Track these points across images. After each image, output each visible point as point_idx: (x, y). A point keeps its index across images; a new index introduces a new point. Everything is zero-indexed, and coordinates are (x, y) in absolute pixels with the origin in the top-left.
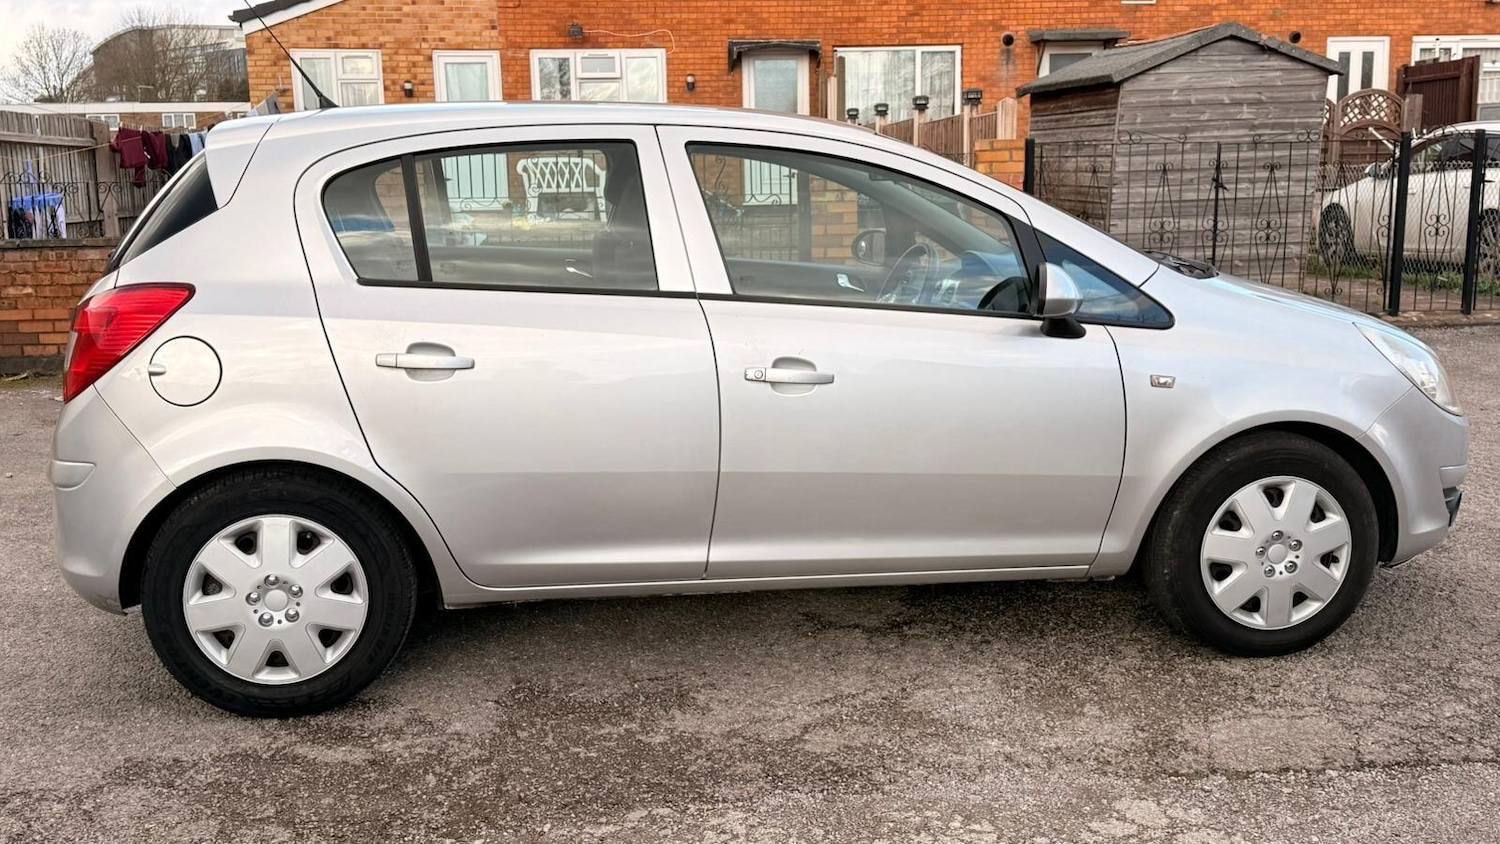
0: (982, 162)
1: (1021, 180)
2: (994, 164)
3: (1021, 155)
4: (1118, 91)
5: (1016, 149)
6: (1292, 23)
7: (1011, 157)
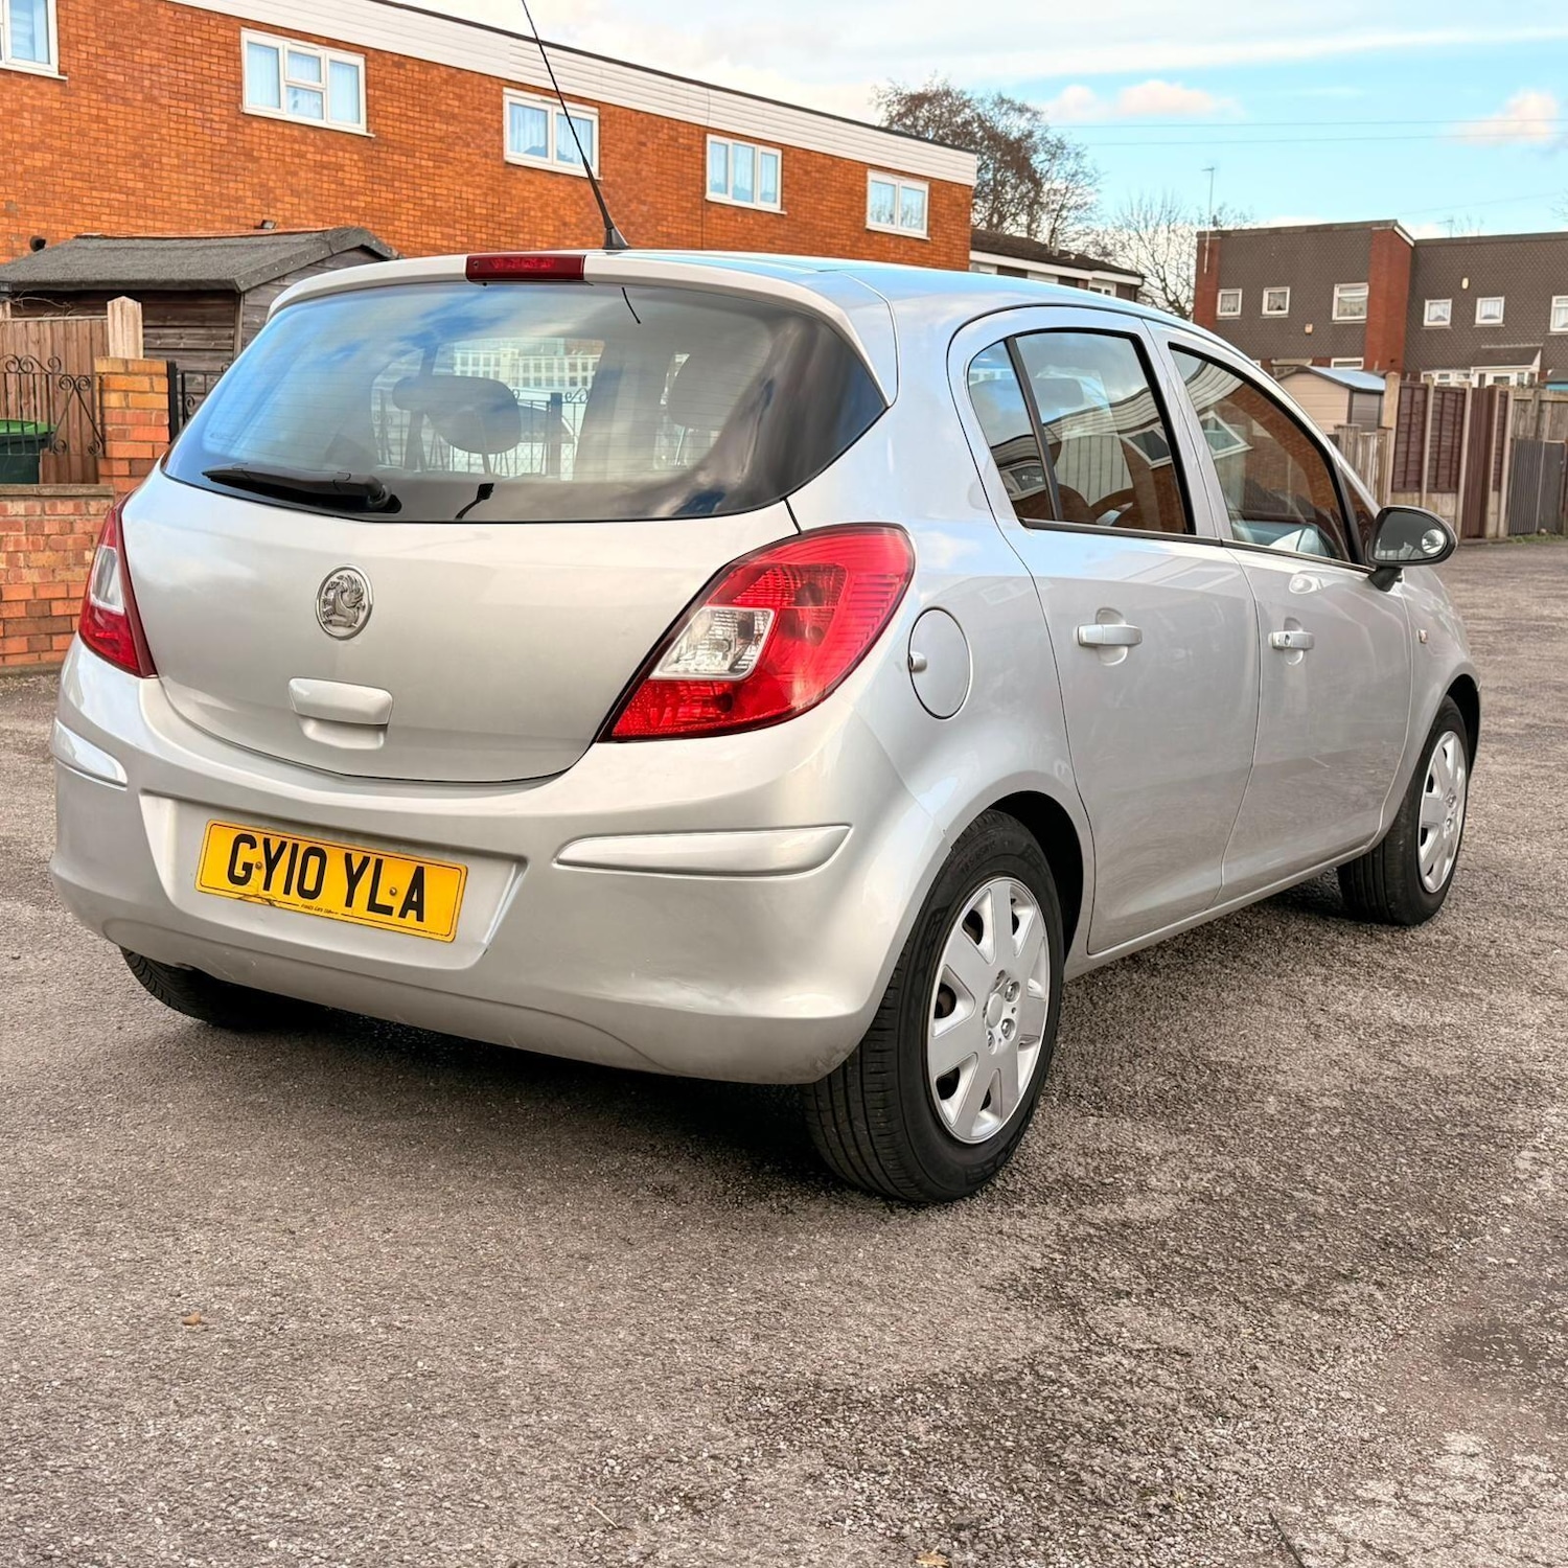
0: (115, 391)
1: (167, 422)
2: (130, 394)
3: (162, 384)
4: (238, 305)
5: (156, 375)
6: (31, 224)
7: (152, 386)
